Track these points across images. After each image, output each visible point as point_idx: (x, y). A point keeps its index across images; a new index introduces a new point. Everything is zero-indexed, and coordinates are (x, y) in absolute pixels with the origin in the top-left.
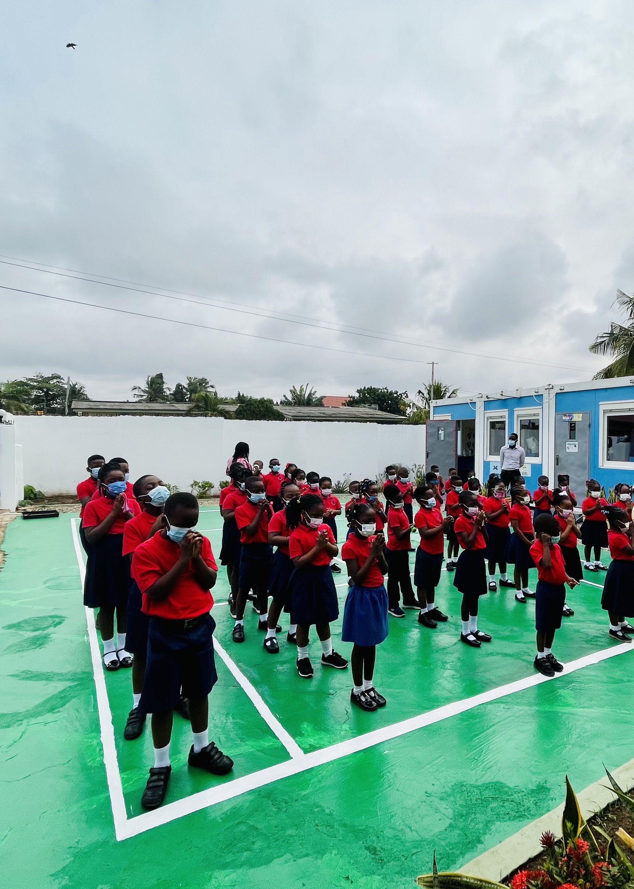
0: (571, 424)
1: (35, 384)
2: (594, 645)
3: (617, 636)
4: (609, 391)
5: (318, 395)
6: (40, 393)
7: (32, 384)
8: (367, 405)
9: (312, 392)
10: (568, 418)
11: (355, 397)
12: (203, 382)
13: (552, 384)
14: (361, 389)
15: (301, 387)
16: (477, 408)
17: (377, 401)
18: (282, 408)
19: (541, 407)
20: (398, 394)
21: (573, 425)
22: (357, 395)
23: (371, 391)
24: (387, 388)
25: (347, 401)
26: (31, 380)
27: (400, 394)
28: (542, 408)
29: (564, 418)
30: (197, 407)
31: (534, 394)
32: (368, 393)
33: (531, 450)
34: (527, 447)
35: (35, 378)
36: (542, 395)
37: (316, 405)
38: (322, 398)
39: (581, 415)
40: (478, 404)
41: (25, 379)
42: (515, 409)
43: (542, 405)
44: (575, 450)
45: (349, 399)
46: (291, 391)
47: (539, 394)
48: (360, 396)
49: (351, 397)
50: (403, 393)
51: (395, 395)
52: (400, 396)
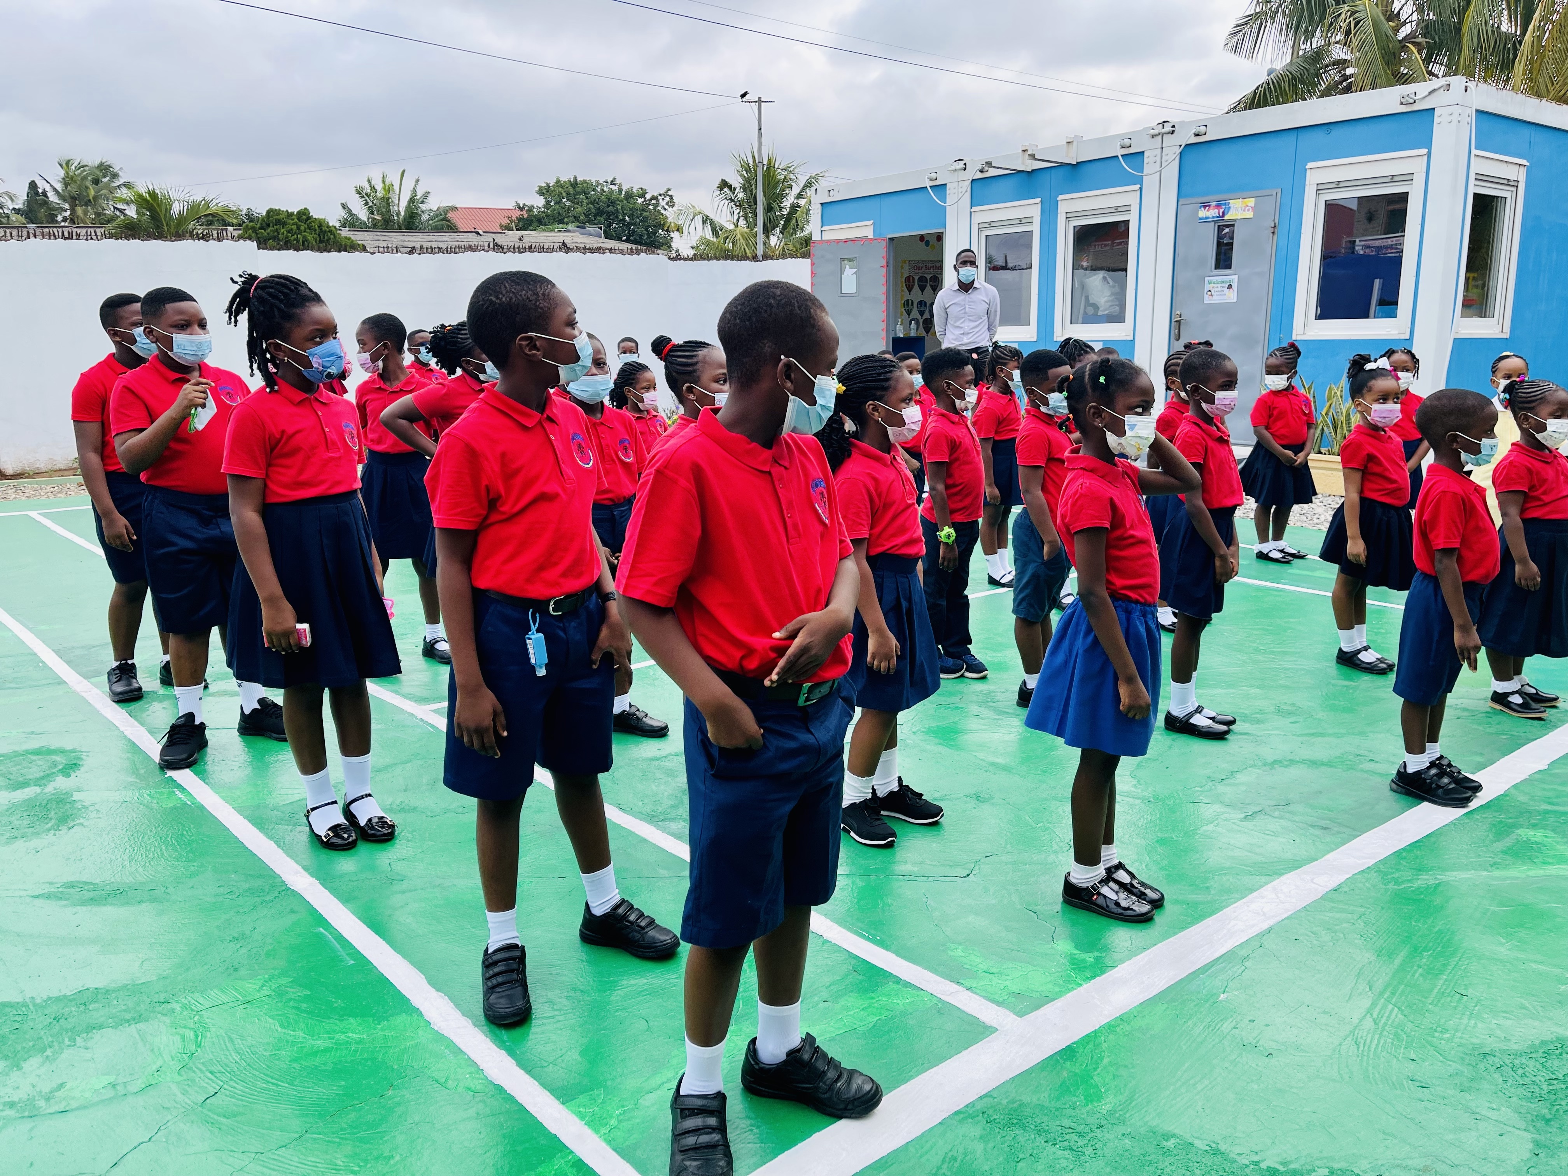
0: (1220, 228)
4: (1336, 132)
5: (433, 204)
8: (571, 227)
9: (418, 196)
10: (1212, 213)
11: (533, 207)
13: (1174, 120)
14: (548, 185)
15: (384, 182)
16: (949, 200)
17: (597, 215)
19: (1139, 186)
20: (648, 196)
21: (1227, 230)
22: (539, 202)
23: (576, 189)
24: (617, 181)
25: (514, 218)
27: (654, 198)
28: (1141, 189)
29: (1202, 213)
31: (1120, 152)
33: (1096, 307)
34: (1087, 298)
36: (1142, 153)
37: (438, 229)
38: (451, 211)
39: (1251, 202)
40: (953, 190)
42: (1061, 197)
43: (1139, 181)
44: (1231, 296)
45: (518, 212)
46: (359, 192)
47: (1132, 150)
48: (548, 203)
49: (523, 208)
50: (660, 195)
51: (640, 200)
52: (653, 202)
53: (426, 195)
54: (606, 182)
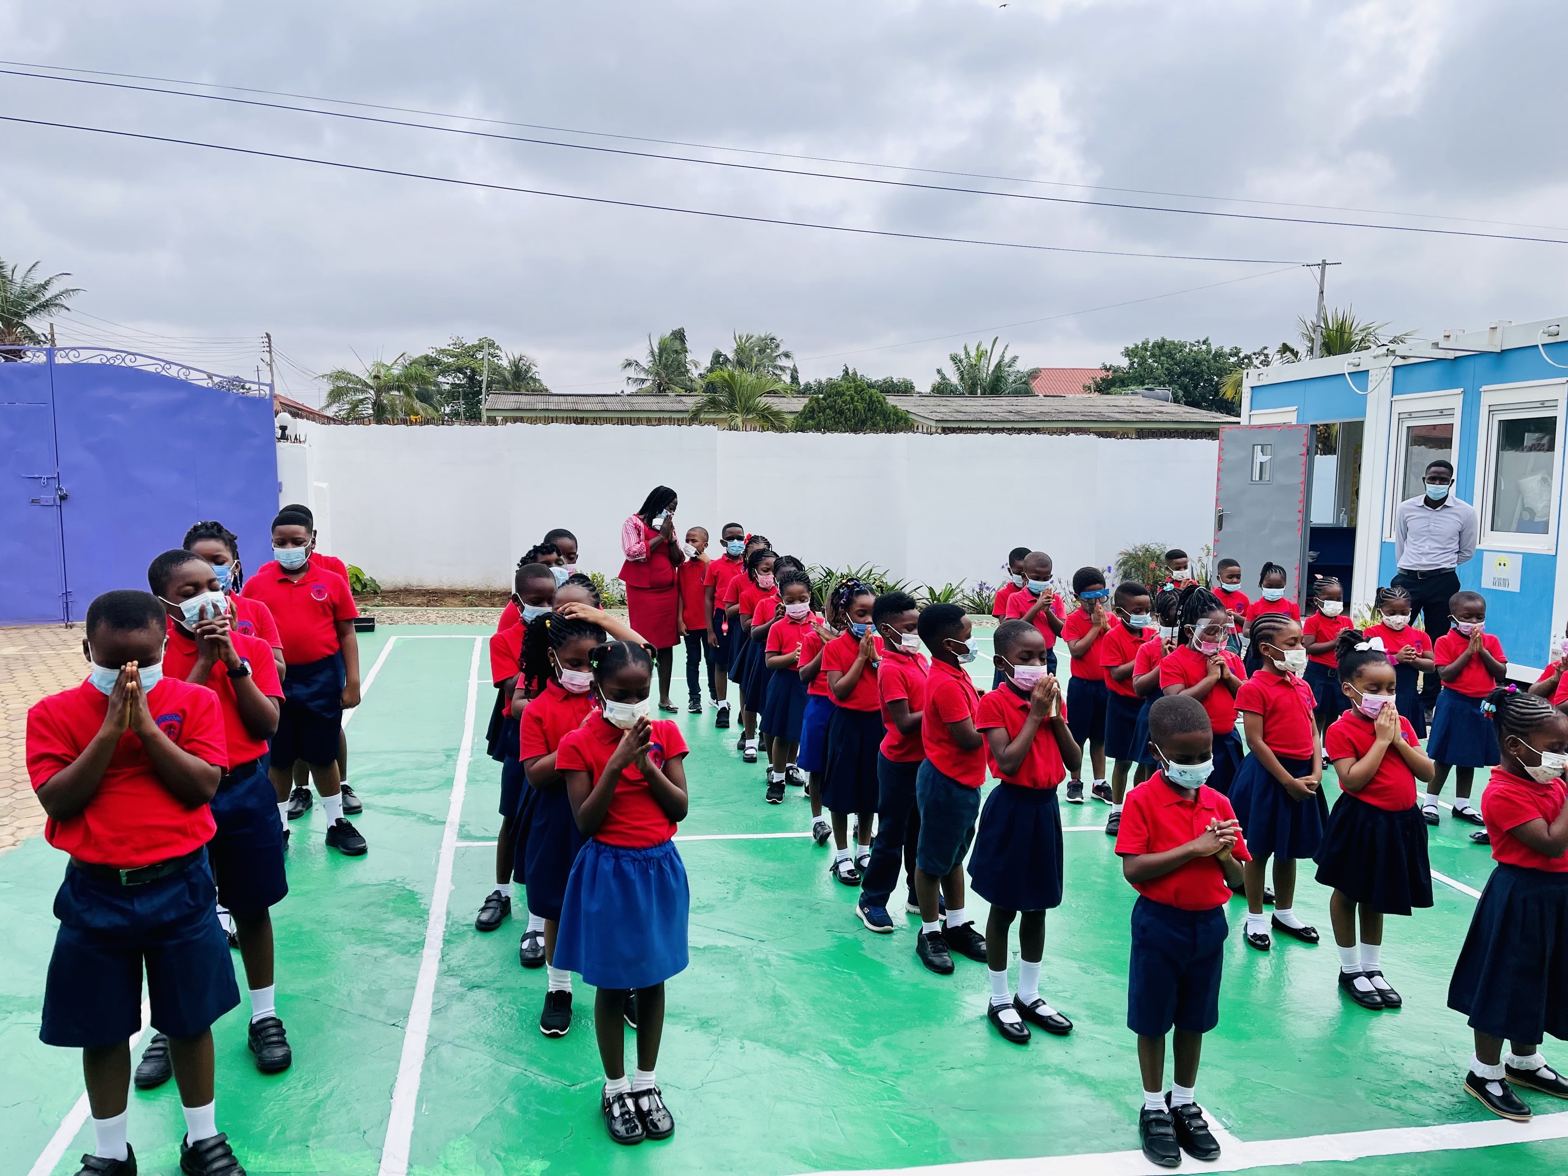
1: (451, 360)
2: (1389, 1107)
3: (1486, 1095)
5: (1023, 366)
6: (459, 379)
7: (445, 360)
8: (1142, 389)
9: (1007, 360)
11: (1118, 367)
12: (767, 346)
14: (1137, 347)
15: (978, 349)
16: (1371, 388)
17: (1179, 377)
18: (918, 403)
20: (1242, 355)
22: (1124, 363)
23: (1162, 349)
24: (1209, 341)
25: (1096, 379)
26: (442, 351)
27: (1247, 357)
30: (714, 404)
31: (1540, 339)
32: (1153, 355)
33: (1532, 512)
34: (1523, 501)
35: (451, 348)
37: (1017, 393)
38: (1034, 374)
40: (1373, 377)
41: (434, 350)
42: (1484, 388)
45: (1104, 374)
46: (954, 359)
48: (1132, 364)
49: (1110, 369)
50: (1255, 354)
51: (1233, 360)
52: (1246, 361)
53: (1014, 359)
54: (1198, 342)
